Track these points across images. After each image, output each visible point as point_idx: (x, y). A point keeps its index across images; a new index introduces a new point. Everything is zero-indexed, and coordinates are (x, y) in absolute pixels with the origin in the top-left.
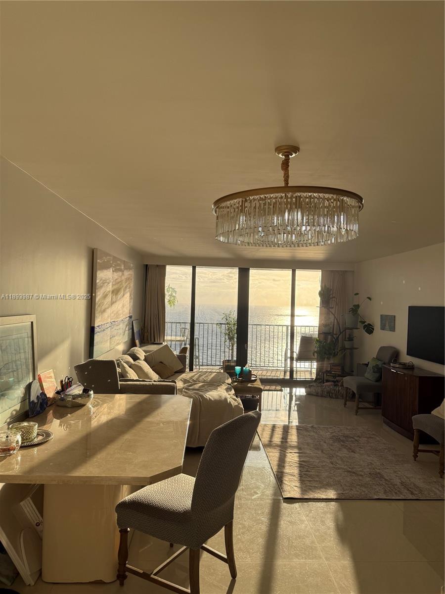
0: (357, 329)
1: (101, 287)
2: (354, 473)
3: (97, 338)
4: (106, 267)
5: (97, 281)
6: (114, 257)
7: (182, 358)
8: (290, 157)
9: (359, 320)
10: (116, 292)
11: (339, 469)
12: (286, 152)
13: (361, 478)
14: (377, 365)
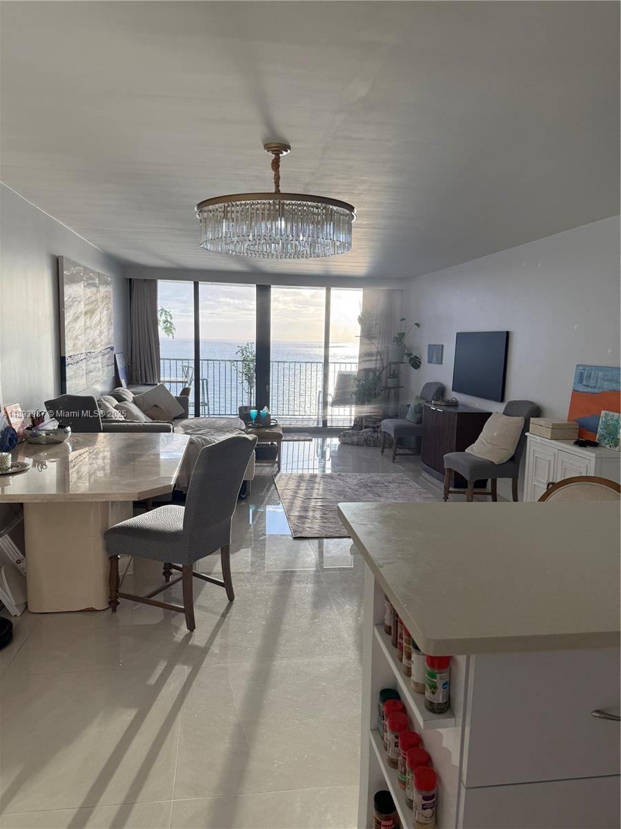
0: (402, 363)
1: (71, 306)
3: (69, 371)
4: (74, 280)
5: (65, 299)
6: (85, 268)
7: (183, 400)
8: (281, 155)
9: (406, 352)
10: (90, 313)
12: (275, 151)
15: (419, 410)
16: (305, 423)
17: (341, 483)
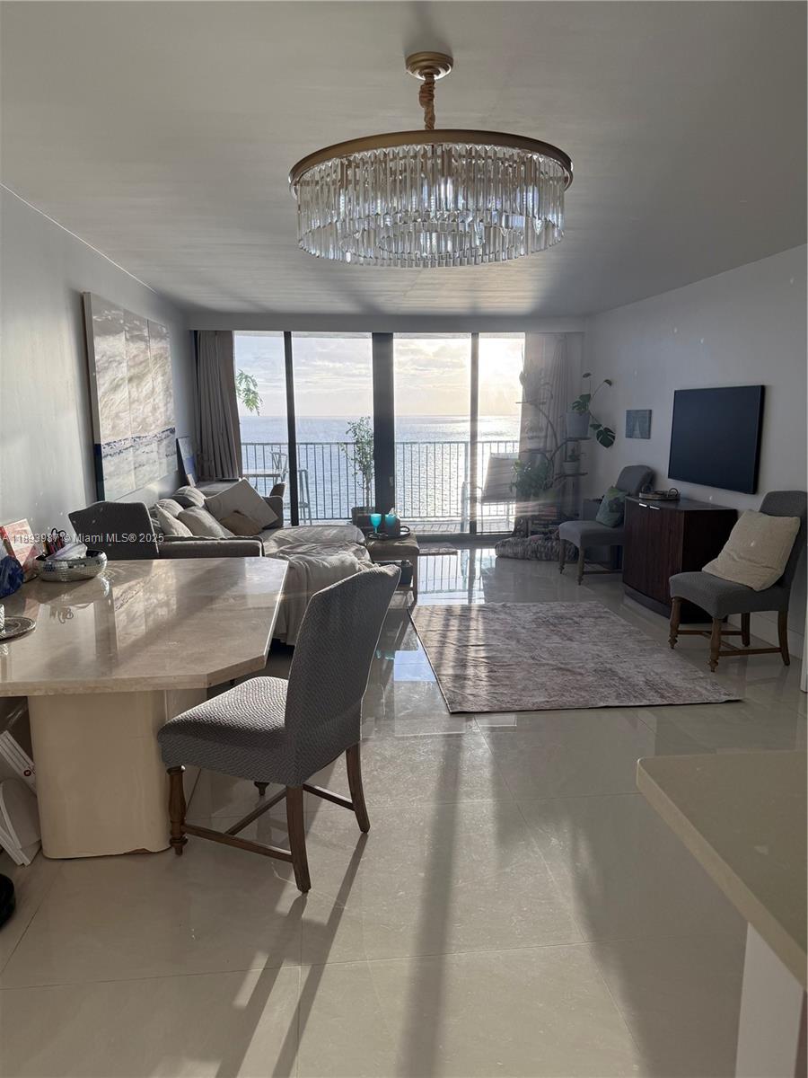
0: (585, 439)
1: (106, 369)
2: (568, 670)
3: (108, 466)
4: (111, 330)
5: (96, 358)
6: (126, 312)
8: (436, 78)
9: (590, 423)
10: (136, 379)
11: (544, 665)
13: (579, 677)
14: (616, 499)
15: (618, 507)
16: (444, 528)
17: (509, 619)
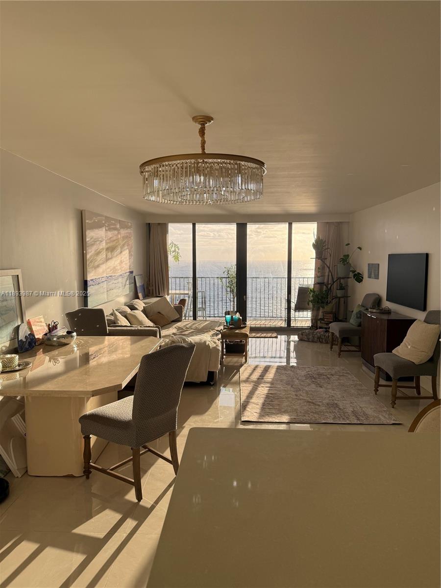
0: (348, 278)
1: (92, 245)
2: (313, 403)
4: (98, 226)
5: (87, 240)
6: (106, 217)
7: (178, 309)
8: (206, 125)
9: (351, 270)
10: (111, 249)
11: (301, 399)
12: (202, 121)
13: (317, 407)
14: (360, 311)
15: (360, 315)
17: (292, 373)
